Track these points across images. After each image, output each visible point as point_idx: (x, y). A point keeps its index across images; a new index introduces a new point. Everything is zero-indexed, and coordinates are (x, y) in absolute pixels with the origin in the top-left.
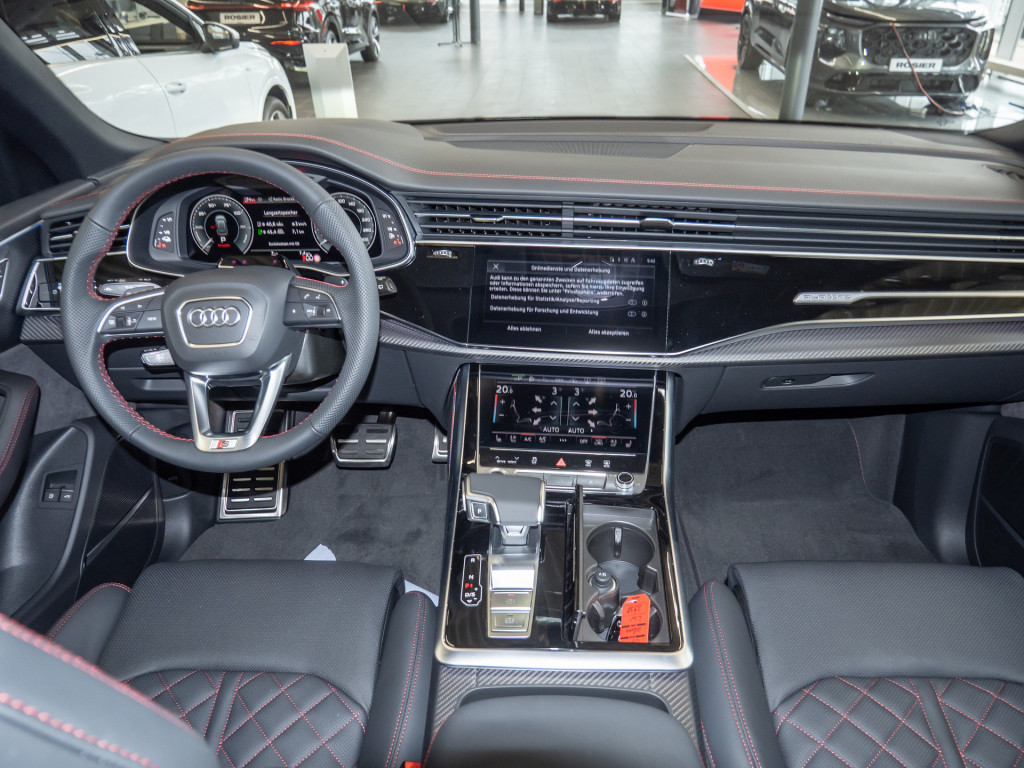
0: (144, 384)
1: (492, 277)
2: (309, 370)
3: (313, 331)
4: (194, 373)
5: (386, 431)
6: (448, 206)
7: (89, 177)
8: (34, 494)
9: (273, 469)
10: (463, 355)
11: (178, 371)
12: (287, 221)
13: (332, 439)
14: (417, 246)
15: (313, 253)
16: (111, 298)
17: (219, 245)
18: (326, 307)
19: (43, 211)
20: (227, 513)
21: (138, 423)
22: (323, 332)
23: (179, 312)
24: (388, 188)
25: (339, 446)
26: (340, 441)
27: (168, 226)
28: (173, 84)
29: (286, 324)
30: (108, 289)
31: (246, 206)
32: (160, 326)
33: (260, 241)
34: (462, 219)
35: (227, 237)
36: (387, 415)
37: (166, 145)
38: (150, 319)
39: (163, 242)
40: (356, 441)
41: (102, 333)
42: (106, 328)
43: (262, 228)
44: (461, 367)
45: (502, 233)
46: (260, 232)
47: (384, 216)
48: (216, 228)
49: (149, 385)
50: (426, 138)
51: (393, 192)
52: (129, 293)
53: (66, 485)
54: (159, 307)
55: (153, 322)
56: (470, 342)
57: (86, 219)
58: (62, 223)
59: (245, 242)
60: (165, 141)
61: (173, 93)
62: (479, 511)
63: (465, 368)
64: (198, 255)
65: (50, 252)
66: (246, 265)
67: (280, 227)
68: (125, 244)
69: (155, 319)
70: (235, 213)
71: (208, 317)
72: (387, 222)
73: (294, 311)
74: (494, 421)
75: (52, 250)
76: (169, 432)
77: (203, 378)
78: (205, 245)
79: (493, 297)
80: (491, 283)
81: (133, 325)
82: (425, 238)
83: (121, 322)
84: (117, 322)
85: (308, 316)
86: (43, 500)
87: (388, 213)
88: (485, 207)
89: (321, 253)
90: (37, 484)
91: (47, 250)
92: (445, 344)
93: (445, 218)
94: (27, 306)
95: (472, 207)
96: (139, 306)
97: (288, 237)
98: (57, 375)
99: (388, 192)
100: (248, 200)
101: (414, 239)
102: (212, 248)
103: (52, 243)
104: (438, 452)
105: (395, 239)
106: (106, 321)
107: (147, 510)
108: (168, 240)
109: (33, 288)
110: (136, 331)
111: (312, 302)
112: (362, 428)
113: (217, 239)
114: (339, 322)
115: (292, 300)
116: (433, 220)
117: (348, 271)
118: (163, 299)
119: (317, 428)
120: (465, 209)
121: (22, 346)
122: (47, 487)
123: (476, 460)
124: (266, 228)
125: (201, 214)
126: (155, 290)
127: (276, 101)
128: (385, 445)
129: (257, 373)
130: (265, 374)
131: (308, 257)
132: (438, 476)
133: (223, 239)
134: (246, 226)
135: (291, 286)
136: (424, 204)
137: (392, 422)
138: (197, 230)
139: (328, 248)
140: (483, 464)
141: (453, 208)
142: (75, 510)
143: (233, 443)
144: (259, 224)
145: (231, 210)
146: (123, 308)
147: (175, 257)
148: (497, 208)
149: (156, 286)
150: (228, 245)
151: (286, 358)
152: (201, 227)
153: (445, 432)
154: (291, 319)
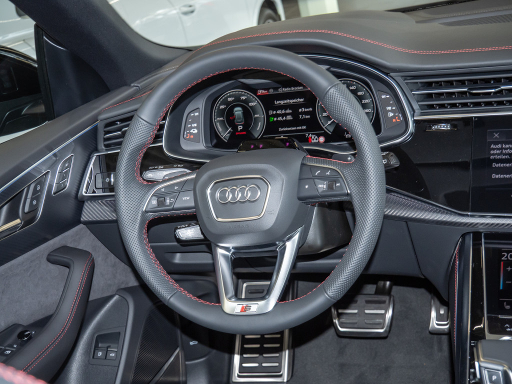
0: (173, 258)
1: (492, 146)
2: (319, 242)
3: (322, 205)
4: (221, 245)
5: (384, 302)
6: (445, 82)
7: (132, 85)
8: (87, 352)
9: (279, 336)
10: (465, 224)
11: (207, 244)
12: (295, 107)
13: (333, 310)
14: (416, 122)
15: (319, 135)
16: (152, 183)
17: (237, 133)
18: (336, 182)
19: (99, 113)
20: (239, 376)
21: (175, 289)
22: (330, 205)
23: (209, 191)
24: (386, 70)
25: (339, 315)
26: (340, 311)
27: (195, 120)
28: (185, 6)
29: (300, 199)
30: (150, 175)
31: (260, 97)
32: (193, 204)
33: (272, 127)
34: (459, 93)
35: (243, 125)
36: (385, 285)
37: (190, 53)
38: (185, 198)
39: (191, 134)
40: (356, 311)
41: (146, 212)
42: (150, 207)
43: (274, 116)
44: (464, 236)
45: (500, 103)
46: (272, 119)
47: (383, 97)
48: (234, 119)
49: (178, 259)
50: (417, 22)
51: (392, 74)
52: (167, 178)
53: (112, 345)
54: (192, 188)
55: (187, 200)
56: (472, 211)
57: (136, 116)
58: (113, 123)
59: (259, 129)
60: (189, 50)
61: (185, 13)
62: (494, 378)
63: (467, 238)
64: (219, 144)
65: (104, 148)
66: (262, 148)
67: (289, 114)
68: (162, 137)
69: (188, 198)
70: (250, 104)
71: (233, 195)
72: (386, 103)
73: (307, 187)
74: (501, 288)
75: (106, 146)
76: (199, 297)
77: (227, 249)
78: (225, 134)
79: (494, 165)
80: (492, 152)
81: (171, 204)
82: (422, 114)
83: (161, 203)
84: (158, 202)
85: (320, 191)
86: (93, 357)
87: (387, 93)
88: (481, 80)
89: (325, 135)
90: (89, 344)
91: (101, 146)
92: (447, 213)
93: (442, 94)
94: (86, 193)
95: (468, 80)
96: (176, 188)
97: (296, 122)
98: (106, 250)
99: (387, 74)
100: (260, 92)
101: (413, 116)
102: (230, 137)
103: (105, 140)
104: (435, 323)
105: (394, 117)
106: (150, 202)
107: (173, 369)
108: (196, 131)
109: (90, 178)
110: (173, 209)
111: (322, 178)
112: (361, 299)
113: (235, 127)
114: (348, 194)
115: (304, 177)
116: (429, 96)
117: (355, 149)
118: (195, 181)
119: (330, 294)
120: (462, 83)
121: (81, 226)
122: (96, 347)
123: (484, 325)
124: (277, 116)
125: (222, 107)
126: (187, 174)
127: (268, 12)
128: (383, 316)
129: (274, 244)
130: (281, 244)
131: (314, 139)
132: (436, 348)
133: (240, 128)
134: (260, 115)
135: (303, 165)
136: (421, 83)
137: (388, 293)
138: (218, 121)
139: (331, 129)
140: (492, 331)
141: (450, 84)
142: (118, 367)
143: (255, 307)
144: (271, 112)
145: (247, 101)
146: (163, 190)
147: (201, 146)
148: (494, 79)
149: (188, 171)
150: (244, 133)
151: (299, 229)
152: (222, 119)
153: (445, 302)
154: (304, 194)
